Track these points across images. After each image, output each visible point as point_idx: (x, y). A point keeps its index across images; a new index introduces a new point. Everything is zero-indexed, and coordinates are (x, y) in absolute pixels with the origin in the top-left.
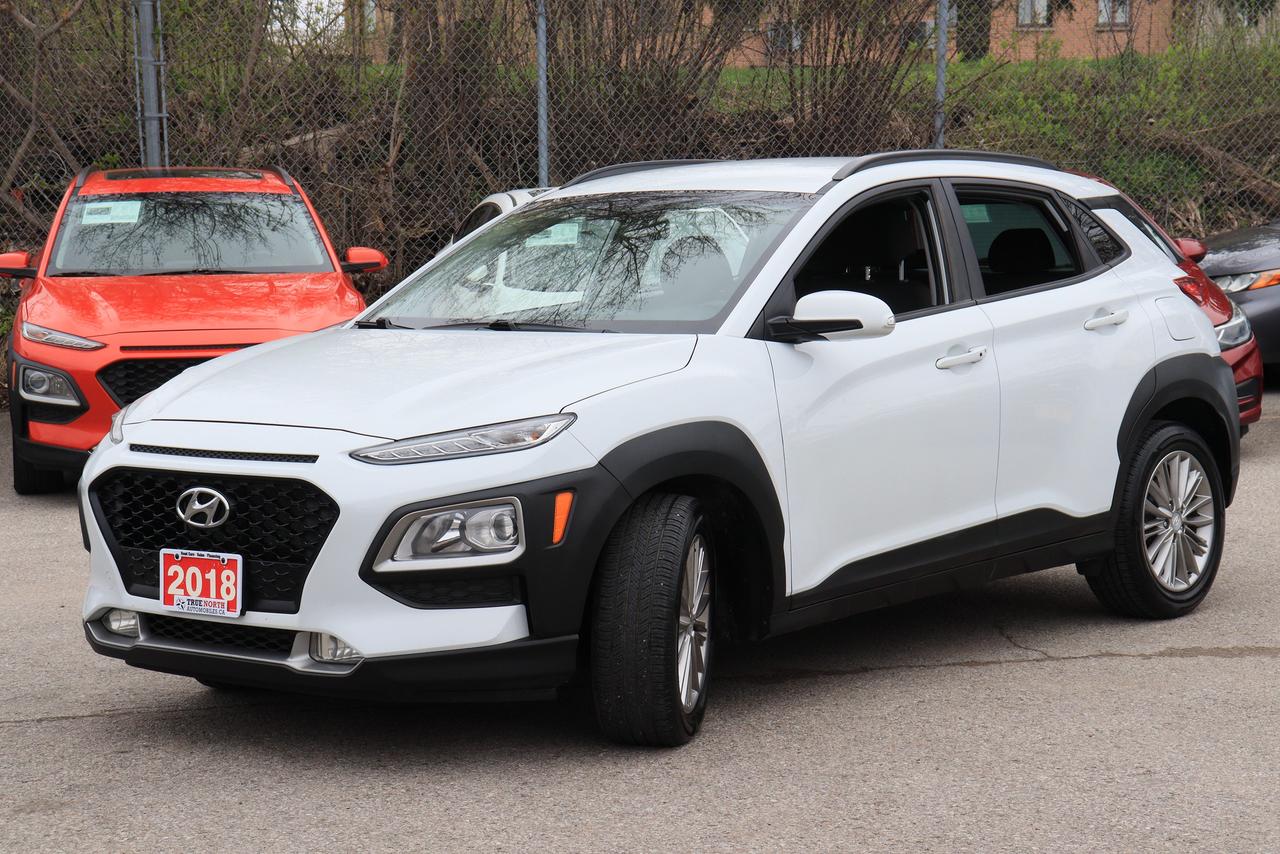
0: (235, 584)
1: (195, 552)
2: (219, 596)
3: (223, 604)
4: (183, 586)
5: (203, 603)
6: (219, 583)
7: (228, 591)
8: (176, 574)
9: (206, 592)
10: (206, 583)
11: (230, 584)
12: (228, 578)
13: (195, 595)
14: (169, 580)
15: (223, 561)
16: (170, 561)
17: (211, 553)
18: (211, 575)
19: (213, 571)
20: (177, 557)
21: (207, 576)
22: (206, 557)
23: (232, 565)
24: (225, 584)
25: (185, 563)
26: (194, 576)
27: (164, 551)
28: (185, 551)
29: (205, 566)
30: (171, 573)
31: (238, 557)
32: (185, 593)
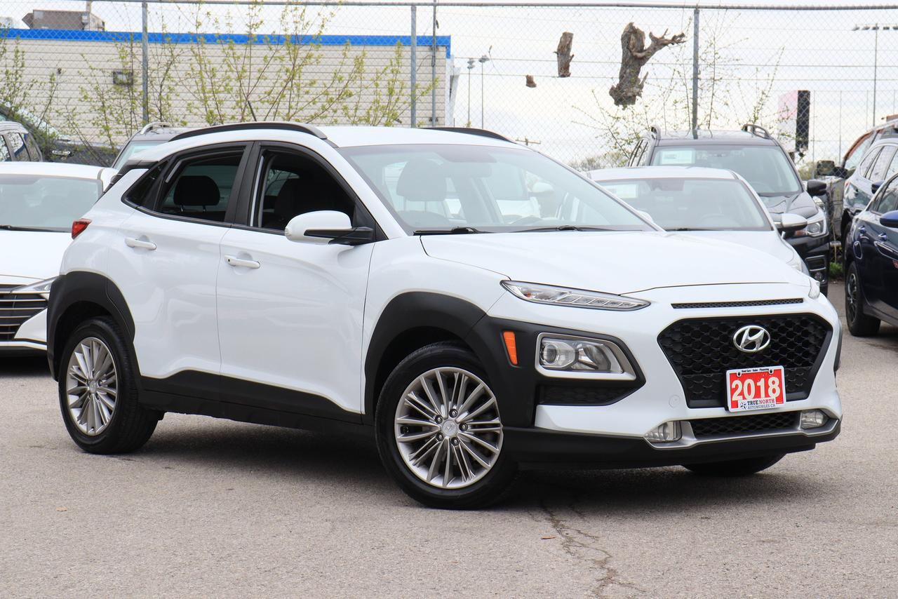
0: (780, 386)
1: (758, 369)
2: (767, 395)
3: (773, 401)
4: (742, 394)
5: (758, 402)
6: (767, 387)
7: (774, 391)
8: (737, 386)
9: (758, 395)
10: (758, 389)
11: (776, 386)
12: (774, 383)
13: (750, 398)
14: (733, 391)
15: (771, 372)
16: (734, 377)
17: (762, 368)
18: (761, 383)
19: (763, 380)
20: (739, 374)
21: (758, 384)
22: (759, 371)
23: (777, 373)
24: (772, 387)
25: (743, 378)
26: (749, 386)
27: (729, 372)
28: (744, 370)
29: (756, 378)
30: (734, 386)
31: (781, 367)
32: (744, 398)
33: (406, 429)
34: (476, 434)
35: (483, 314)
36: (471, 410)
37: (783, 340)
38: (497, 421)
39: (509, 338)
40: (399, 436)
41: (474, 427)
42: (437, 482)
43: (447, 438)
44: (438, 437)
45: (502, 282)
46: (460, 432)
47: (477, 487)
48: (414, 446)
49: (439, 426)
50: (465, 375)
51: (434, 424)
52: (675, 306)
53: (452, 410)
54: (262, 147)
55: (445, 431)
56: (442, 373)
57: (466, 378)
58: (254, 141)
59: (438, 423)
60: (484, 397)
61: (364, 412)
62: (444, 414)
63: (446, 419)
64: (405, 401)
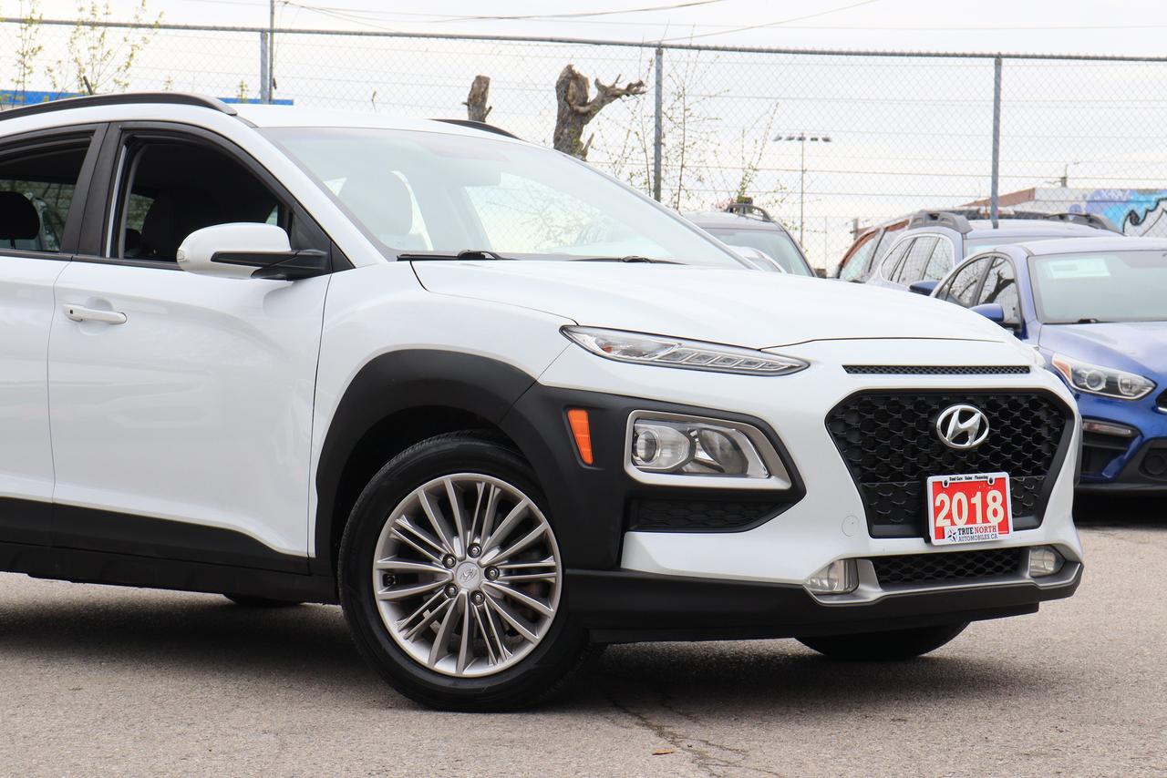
0: (1004, 504)
1: (973, 475)
2: (985, 520)
3: (994, 528)
4: (949, 516)
5: (973, 531)
6: (985, 506)
7: (995, 513)
8: (942, 502)
9: (972, 519)
10: (972, 507)
11: (998, 505)
12: (994, 499)
13: (961, 523)
14: (938, 510)
15: (991, 481)
16: (938, 486)
17: (979, 475)
18: (977, 500)
19: (979, 494)
20: (946, 484)
21: (973, 500)
22: (973, 480)
23: (999, 484)
24: (992, 506)
25: (951, 491)
26: (960, 502)
27: (931, 480)
28: (953, 476)
29: (970, 490)
30: (938, 504)
31: (1005, 475)
32: (953, 523)
33: (392, 579)
34: (514, 585)
35: (533, 382)
36: (504, 545)
37: (1007, 431)
38: (548, 562)
39: (579, 420)
40: (380, 591)
41: (509, 572)
42: (446, 667)
43: (464, 592)
44: (447, 591)
45: (563, 329)
46: (485, 581)
47: (514, 675)
48: (405, 607)
49: (449, 572)
50: (496, 487)
51: (442, 569)
52: (851, 369)
53: (473, 545)
54: (124, 130)
55: (459, 581)
56: (456, 484)
57: (498, 491)
58: (110, 122)
59: (447, 567)
60: (527, 523)
61: (312, 553)
62: (458, 552)
63: (462, 560)
64: (391, 532)
